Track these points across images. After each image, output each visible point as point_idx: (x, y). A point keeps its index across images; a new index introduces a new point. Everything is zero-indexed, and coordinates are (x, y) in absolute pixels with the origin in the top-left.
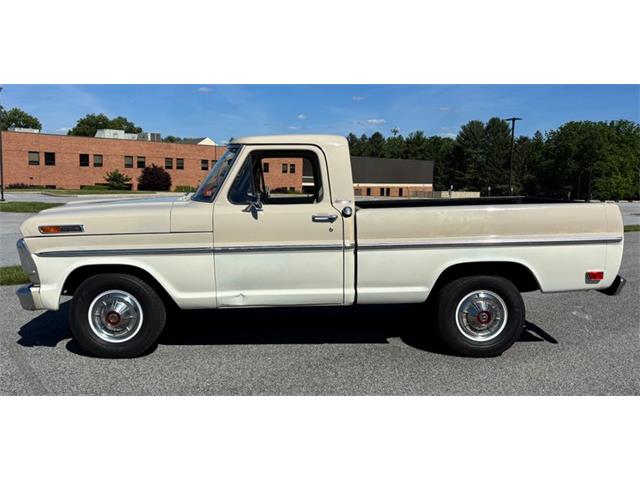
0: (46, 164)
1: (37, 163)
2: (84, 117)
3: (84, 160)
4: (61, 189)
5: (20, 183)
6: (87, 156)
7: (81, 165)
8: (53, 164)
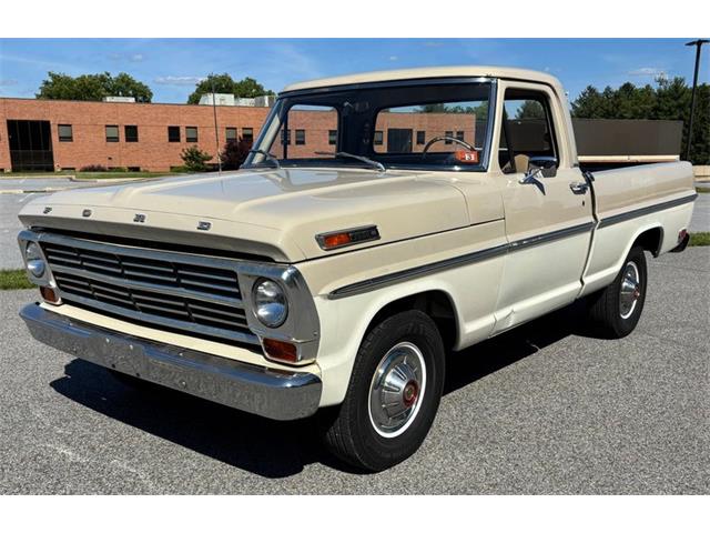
0: (128, 140)
1: (116, 139)
2: (205, 79)
3: (174, 134)
4: (145, 171)
5: (96, 165)
6: (177, 128)
7: (171, 140)
8: (136, 140)
